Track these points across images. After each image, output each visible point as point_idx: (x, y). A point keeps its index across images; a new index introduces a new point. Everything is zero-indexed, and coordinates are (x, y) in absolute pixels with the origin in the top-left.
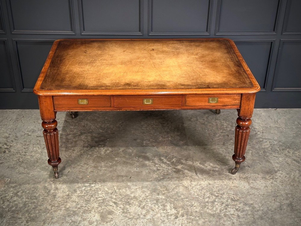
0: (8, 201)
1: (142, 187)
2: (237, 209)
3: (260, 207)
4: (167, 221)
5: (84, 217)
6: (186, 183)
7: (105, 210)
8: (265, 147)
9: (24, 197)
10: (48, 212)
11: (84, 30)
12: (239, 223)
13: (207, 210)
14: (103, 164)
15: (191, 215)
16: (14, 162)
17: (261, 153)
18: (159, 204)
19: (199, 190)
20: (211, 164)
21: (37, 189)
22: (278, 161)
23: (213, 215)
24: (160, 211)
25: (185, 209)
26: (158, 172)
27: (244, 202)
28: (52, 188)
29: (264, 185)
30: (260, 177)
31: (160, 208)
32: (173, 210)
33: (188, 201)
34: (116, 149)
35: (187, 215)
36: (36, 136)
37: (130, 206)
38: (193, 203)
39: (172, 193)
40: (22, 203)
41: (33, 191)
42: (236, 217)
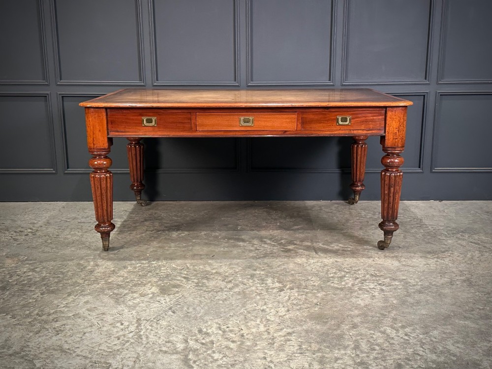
0: (18, 276)
1: (230, 264)
2: (379, 284)
3: (417, 282)
4: (266, 293)
5: (133, 290)
6: (298, 260)
7: (168, 284)
9: (45, 273)
10: (78, 286)
12: (383, 296)
13: (332, 285)
14: (173, 245)
15: (305, 289)
16: (37, 244)
17: (418, 236)
18: (255, 278)
19: (320, 266)
20: (340, 245)
21: (66, 266)
22: (446, 243)
23: (342, 289)
24: (255, 285)
25: (295, 283)
26: (256, 251)
27: (391, 278)
28: (89, 265)
29: (425, 263)
30: (418, 256)
31: (256, 282)
32: (277, 284)
33: (300, 276)
34: (195, 232)
35: (298, 288)
36: (77, 222)
37: (209, 280)
38: (310, 278)
39: (276, 269)
40: (39, 278)
41: (60, 267)
42: (378, 291)
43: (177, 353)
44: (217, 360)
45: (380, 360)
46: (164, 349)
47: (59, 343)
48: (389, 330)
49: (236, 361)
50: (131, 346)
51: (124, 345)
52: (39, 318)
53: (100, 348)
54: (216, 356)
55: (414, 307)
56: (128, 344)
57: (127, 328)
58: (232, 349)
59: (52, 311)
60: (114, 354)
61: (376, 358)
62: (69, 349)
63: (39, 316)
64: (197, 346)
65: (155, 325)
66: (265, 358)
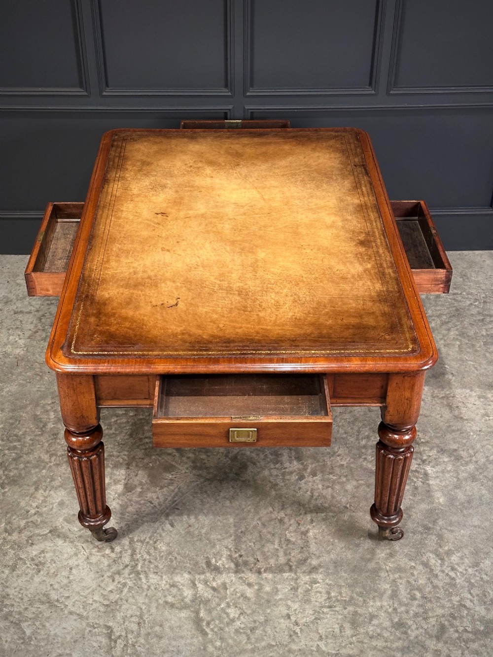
3: (471, 456)
4: (282, 484)
5: (115, 477)
7: (158, 463)
8: (488, 333)
10: (44, 468)
11: (107, 85)
13: (364, 464)
15: (330, 473)
17: (478, 345)
18: (266, 450)
19: (349, 422)
21: (20, 421)
24: (268, 465)
25: (318, 461)
27: (438, 446)
28: (50, 419)
29: (483, 411)
30: (475, 396)
31: (268, 459)
32: (295, 463)
35: (322, 472)
36: (12, 312)
37: (208, 454)
38: (336, 449)
41: (12, 424)
42: (421, 476)
43: (186, 607)
44: (233, 620)
45: (421, 618)
46: (170, 599)
47: (44, 588)
48: (433, 561)
49: (255, 622)
50: (131, 594)
51: (122, 591)
52: (10, 538)
53: (95, 599)
54: (233, 612)
55: (465, 511)
56: (126, 590)
57: (121, 557)
58: (249, 599)
59: (22, 523)
60: (112, 610)
61: (417, 613)
62: (58, 601)
63: (10, 534)
64: (207, 594)
65: (152, 551)
66: (288, 616)
